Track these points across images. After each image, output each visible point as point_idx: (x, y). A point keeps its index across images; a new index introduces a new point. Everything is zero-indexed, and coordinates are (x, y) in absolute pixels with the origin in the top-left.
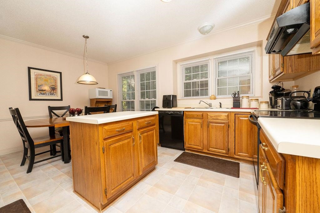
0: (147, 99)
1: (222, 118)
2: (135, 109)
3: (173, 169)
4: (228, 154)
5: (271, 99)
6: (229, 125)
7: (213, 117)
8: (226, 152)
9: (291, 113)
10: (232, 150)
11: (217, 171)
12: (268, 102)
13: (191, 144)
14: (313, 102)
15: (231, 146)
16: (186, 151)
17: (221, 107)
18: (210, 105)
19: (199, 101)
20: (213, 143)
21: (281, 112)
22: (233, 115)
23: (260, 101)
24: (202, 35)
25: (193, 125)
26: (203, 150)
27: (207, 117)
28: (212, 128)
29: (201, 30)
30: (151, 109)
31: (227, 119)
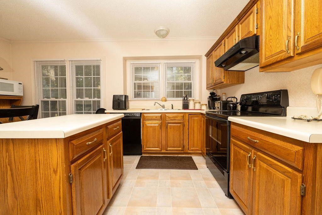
0: (87, 99)
1: (179, 118)
2: (67, 112)
3: (139, 178)
4: (183, 151)
5: (209, 102)
6: (184, 125)
7: (171, 118)
8: (182, 149)
9: (227, 112)
10: (186, 147)
11: (180, 168)
12: (207, 104)
13: (150, 147)
14: (240, 105)
15: (186, 143)
16: (143, 155)
17: (172, 108)
18: (163, 107)
19: (154, 102)
20: (171, 142)
21: (220, 112)
22: (187, 115)
23: (201, 103)
24: (159, 38)
25: (151, 126)
26: (161, 151)
27: (166, 117)
28: (170, 128)
29: (158, 33)
30: (92, 112)
31: (183, 119)
